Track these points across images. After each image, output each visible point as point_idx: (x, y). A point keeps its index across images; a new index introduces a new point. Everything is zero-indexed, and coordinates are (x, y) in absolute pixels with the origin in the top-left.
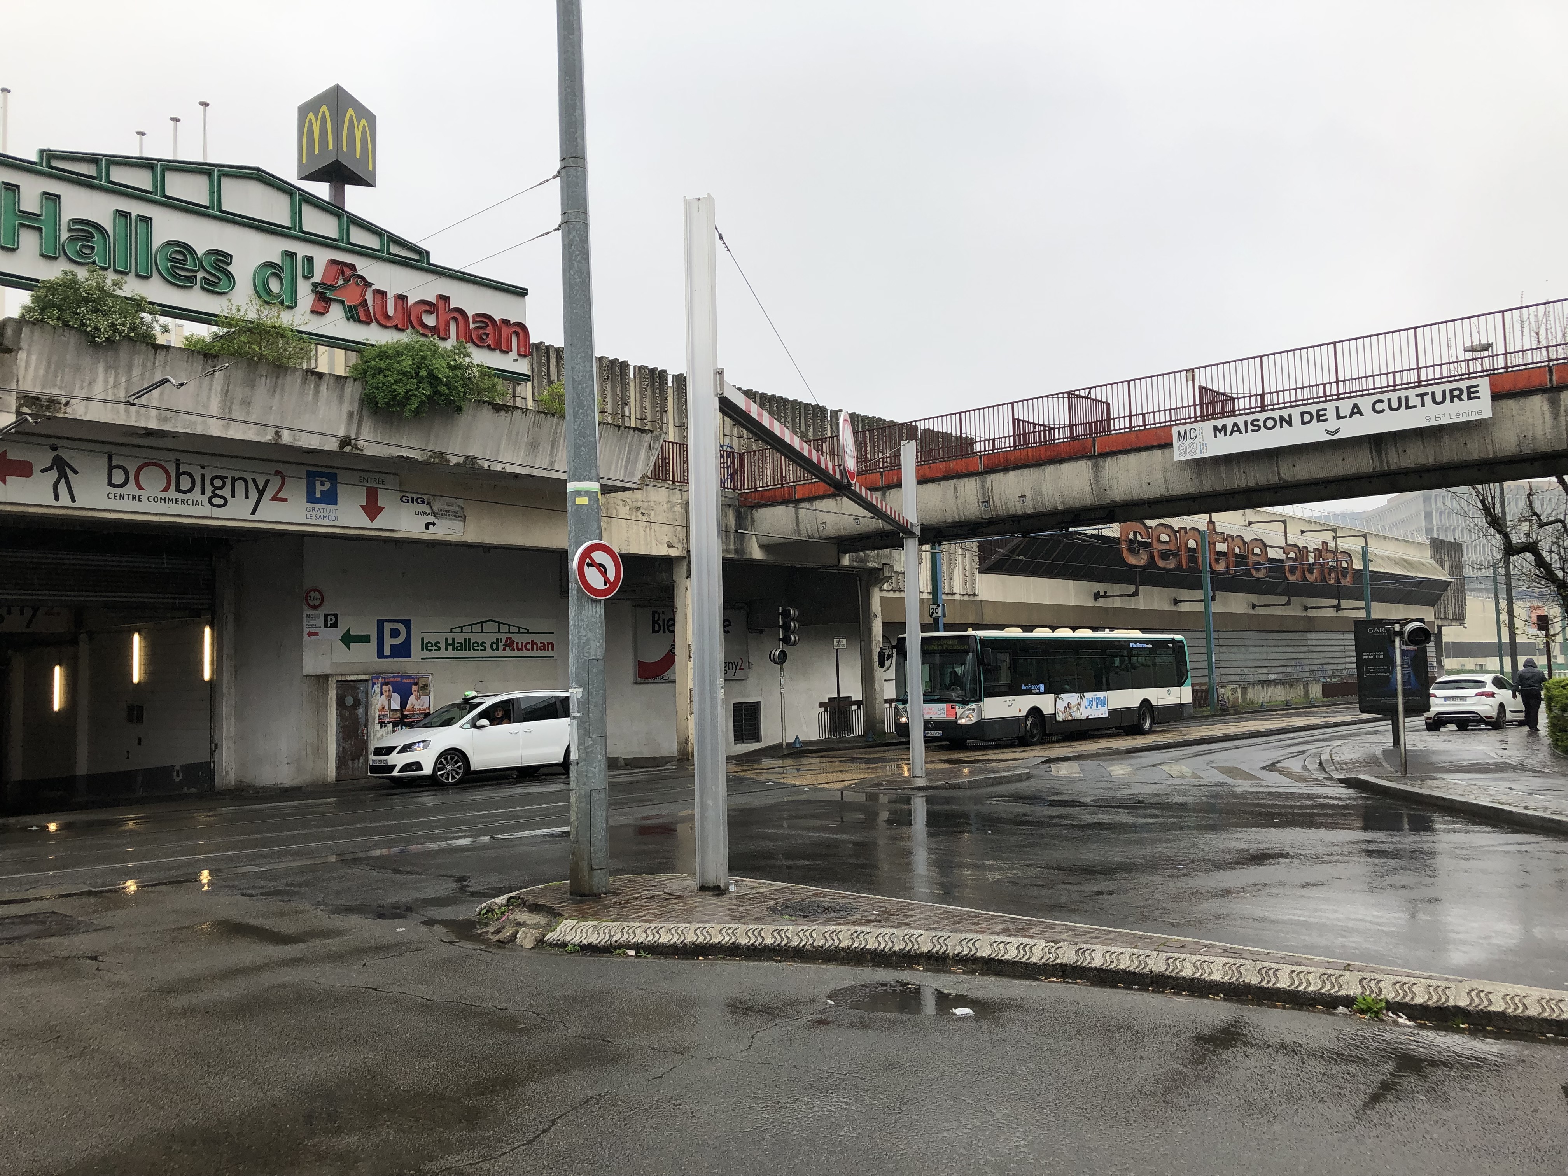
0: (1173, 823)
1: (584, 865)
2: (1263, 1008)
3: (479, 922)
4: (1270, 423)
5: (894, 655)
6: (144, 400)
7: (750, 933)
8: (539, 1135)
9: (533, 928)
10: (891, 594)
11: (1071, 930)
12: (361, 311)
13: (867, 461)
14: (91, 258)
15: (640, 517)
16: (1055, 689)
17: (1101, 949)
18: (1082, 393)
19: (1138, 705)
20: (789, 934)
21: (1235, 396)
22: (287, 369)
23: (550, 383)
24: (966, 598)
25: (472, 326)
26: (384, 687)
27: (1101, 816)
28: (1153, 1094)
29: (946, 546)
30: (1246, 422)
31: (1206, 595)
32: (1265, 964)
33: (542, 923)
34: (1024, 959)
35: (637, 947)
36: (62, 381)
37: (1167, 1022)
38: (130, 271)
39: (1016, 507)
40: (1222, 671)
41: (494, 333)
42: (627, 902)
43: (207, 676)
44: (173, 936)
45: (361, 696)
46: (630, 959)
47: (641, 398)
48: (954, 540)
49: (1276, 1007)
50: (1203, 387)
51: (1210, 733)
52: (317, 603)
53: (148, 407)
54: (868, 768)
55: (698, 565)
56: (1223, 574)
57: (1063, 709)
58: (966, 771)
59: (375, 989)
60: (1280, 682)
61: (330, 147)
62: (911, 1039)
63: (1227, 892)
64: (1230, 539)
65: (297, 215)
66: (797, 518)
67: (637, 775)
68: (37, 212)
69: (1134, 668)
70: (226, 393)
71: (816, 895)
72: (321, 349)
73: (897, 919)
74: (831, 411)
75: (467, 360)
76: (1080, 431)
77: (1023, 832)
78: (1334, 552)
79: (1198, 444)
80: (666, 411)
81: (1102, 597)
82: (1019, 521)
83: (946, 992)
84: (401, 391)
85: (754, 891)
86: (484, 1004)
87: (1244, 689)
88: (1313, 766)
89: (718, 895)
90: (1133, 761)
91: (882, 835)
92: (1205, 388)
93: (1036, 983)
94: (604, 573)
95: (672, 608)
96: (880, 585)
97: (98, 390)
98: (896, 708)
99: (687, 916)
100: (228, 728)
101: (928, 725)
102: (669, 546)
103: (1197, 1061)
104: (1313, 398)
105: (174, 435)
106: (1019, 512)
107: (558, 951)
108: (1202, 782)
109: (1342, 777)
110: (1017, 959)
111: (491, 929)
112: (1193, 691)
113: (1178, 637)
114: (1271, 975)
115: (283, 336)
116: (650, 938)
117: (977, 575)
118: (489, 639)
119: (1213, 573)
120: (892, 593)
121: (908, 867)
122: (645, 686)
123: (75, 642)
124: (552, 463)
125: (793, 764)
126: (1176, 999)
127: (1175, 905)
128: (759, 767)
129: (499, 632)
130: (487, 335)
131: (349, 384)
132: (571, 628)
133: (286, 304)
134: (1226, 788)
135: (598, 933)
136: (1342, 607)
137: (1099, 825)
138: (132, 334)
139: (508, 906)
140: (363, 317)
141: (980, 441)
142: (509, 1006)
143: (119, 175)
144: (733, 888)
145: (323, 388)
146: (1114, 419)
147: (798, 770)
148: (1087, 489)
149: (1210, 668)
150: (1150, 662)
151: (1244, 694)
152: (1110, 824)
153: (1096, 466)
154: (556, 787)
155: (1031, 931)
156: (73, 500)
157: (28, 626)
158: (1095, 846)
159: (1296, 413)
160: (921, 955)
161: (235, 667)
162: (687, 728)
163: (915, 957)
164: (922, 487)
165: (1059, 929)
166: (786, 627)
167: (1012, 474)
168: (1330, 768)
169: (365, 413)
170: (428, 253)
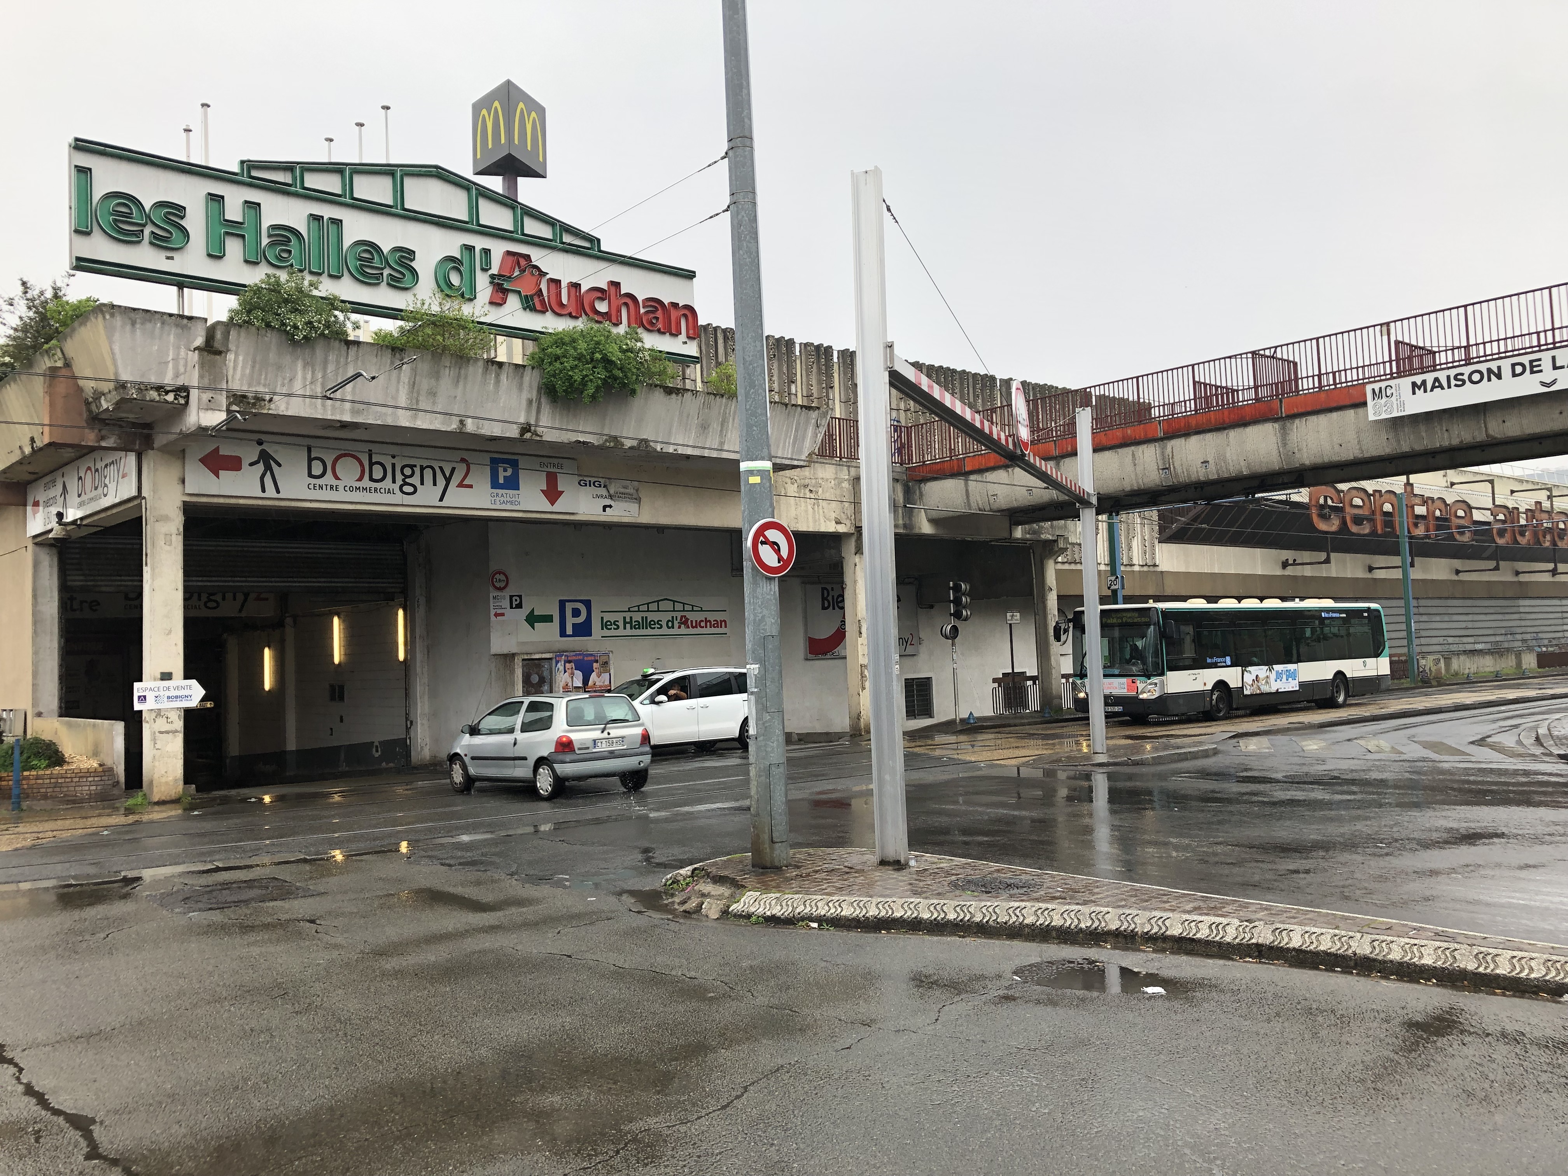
0: (1374, 800)
1: (766, 837)
2: (1481, 995)
3: (665, 893)
4: (1476, 377)
5: (1071, 629)
6: (338, 395)
7: (932, 908)
8: (732, 1101)
9: (718, 899)
10: (1066, 567)
11: (1266, 909)
12: (536, 300)
13: (1039, 430)
14: (288, 261)
15: (808, 495)
16: (1241, 662)
17: (1299, 929)
18: (1267, 353)
19: (1331, 677)
20: (972, 910)
21: (1436, 349)
22: (469, 360)
23: (718, 364)
24: (1145, 569)
25: (642, 311)
26: (567, 665)
27: (1294, 793)
28: (1363, 1081)
29: (1124, 516)
30: (1448, 377)
31: (1404, 561)
32: (1482, 949)
33: (726, 894)
34: (1217, 938)
35: (820, 920)
36: (266, 379)
37: (1374, 1007)
38: (323, 272)
39: (1199, 473)
40: (1423, 641)
41: (664, 317)
42: (808, 875)
43: (401, 656)
44: (381, 902)
45: (546, 674)
46: (813, 931)
47: (807, 375)
48: (1130, 509)
49: (1495, 994)
50: (1400, 342)
51: (1410, 706)
52: (502, 585)
53: (343, 400)
54: (1046, 744)
55: (869, 539)
56: (1422, 539)
57: (1251, 683)
58: (1148, 747)
59: (570, 956)
60: (1489, 652)
61: (503, 141)
62: (1102, 1016)
63: (1434, 873)
64: (1430, 502)
65: (474, 210)
66: (967, 491)
67: (810, 751)
68: (241, 220)
69: (1326, 638)
70: (413, 385)
71: (998, 871)
72: (500, 339)
73: (1082, 896)
74: (1000, 380)
75: (639, 344)
76: (1263, 392)
77: (1211, 809)
78: (1549, 513)
79: (1395, 403)
80: (832, 387)
81: (1291, 565)
82: (1202, 488)
83: (1136, 970)
84: (577, 377)
85: (934, 866)
86: (674, 973)
87: (1447, 660)
88: (1529, 741)
89: (898, 870)
90: (1327, 736)
91: (1061, 812)
92: (1402, 343)
93: (1230, 963)
94: (778, 551)
95: (841, 584)
96: (1055, 557)
97: (297, 387)
98: (1073, 683)
99: (868, 889)
100: (422, 707)
101: (1109, 700)
102: (837, 523)
103: (1410, 1049)
104: (1525, 348)
105: (366, 427)
106: (1202, 478)
107: (743, 922)
108: (1403, 757)
109: (1562, 752)
110: (1210, 938)
111: (677, 900)
112: (1391, 663)
113: (1373, 606)
114: (1489, 960)
115: (464, 328)
116: (833, 910)
117: (1158, 546)
118: (665, 617)
119: (1411, 537)
120: (1067, 565)
121: (1089, 845)
122: (817, 662)
123: (281, 624)
124: (722, 443)
125: (968, 740)
126: (1384, 983)
127: (1377, 886)
128: (932, 743)
129: (674, 611)
130: (657, 318)
131: (528, 370)
132: (747, 606)
133: (467, 296)
134: (1430, 764)
135: (781, 905)
136: (1559, 571)
137: (1292, 802)
138: (327, 332)
139: (692, 877)
140: (538, 307)
141: (1159, 406)
142: (698, 975)
143: (313, 181)
144: (912, 863)
145: (503, 377)
146: (1302, 378)
147: (973, 746)
148: (1275, 453)
149: (1409, 637)
150: (1343, 632)
151: (1448, 665)
152: (1305, 800)
153: (1283, 428)
154: (733, 761)
155: (1224, 910)
156: (278, 492)
157: (240, 611)
158: (1288, 823)
159: (1506, 365)
160: (1109, 933)
161: (428, 646)
162: (859, 704)
163: (1103, 934)
164: (1096, 455)
165: (1253, 908)
166: (957, 602)
167: (1194, 440)
168: (1548, 743)
169: (543, 400)
170: (599, 240)
